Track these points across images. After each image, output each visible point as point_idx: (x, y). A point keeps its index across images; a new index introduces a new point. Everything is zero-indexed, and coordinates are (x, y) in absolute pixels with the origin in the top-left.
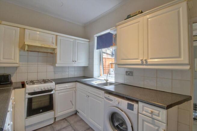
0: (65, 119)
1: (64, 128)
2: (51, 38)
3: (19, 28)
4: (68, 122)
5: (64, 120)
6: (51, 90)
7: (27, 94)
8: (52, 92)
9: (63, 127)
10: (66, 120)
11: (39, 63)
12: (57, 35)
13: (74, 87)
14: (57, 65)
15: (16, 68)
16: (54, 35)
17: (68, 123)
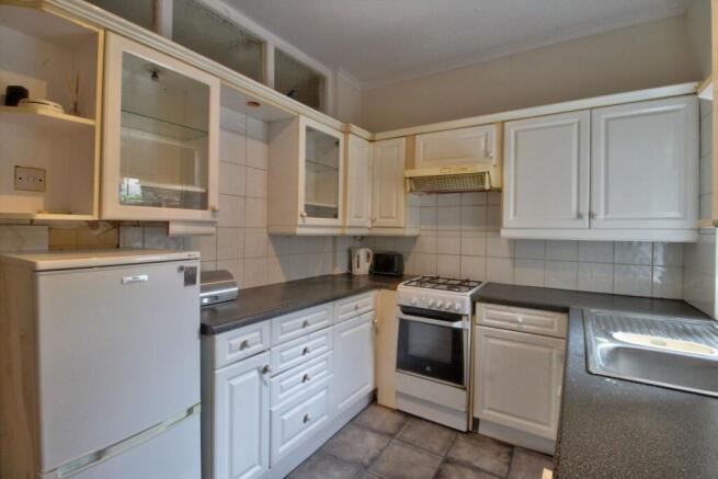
0: (511, 446)
1: (477, 470)
2: (483, 139)
3: (404, 139)
4: (509, 464)
5: (506, 449)
6: (457, 317)
7: (399, 308)
8: (457, 325)
9: (477, 464)
10: (511, 454)
11: (464, 227)
12: (503, 122)
13: (555, 331)
14: (504, 233)
15: (414, 239)
16: (493, 126)
17: (506, 469)
